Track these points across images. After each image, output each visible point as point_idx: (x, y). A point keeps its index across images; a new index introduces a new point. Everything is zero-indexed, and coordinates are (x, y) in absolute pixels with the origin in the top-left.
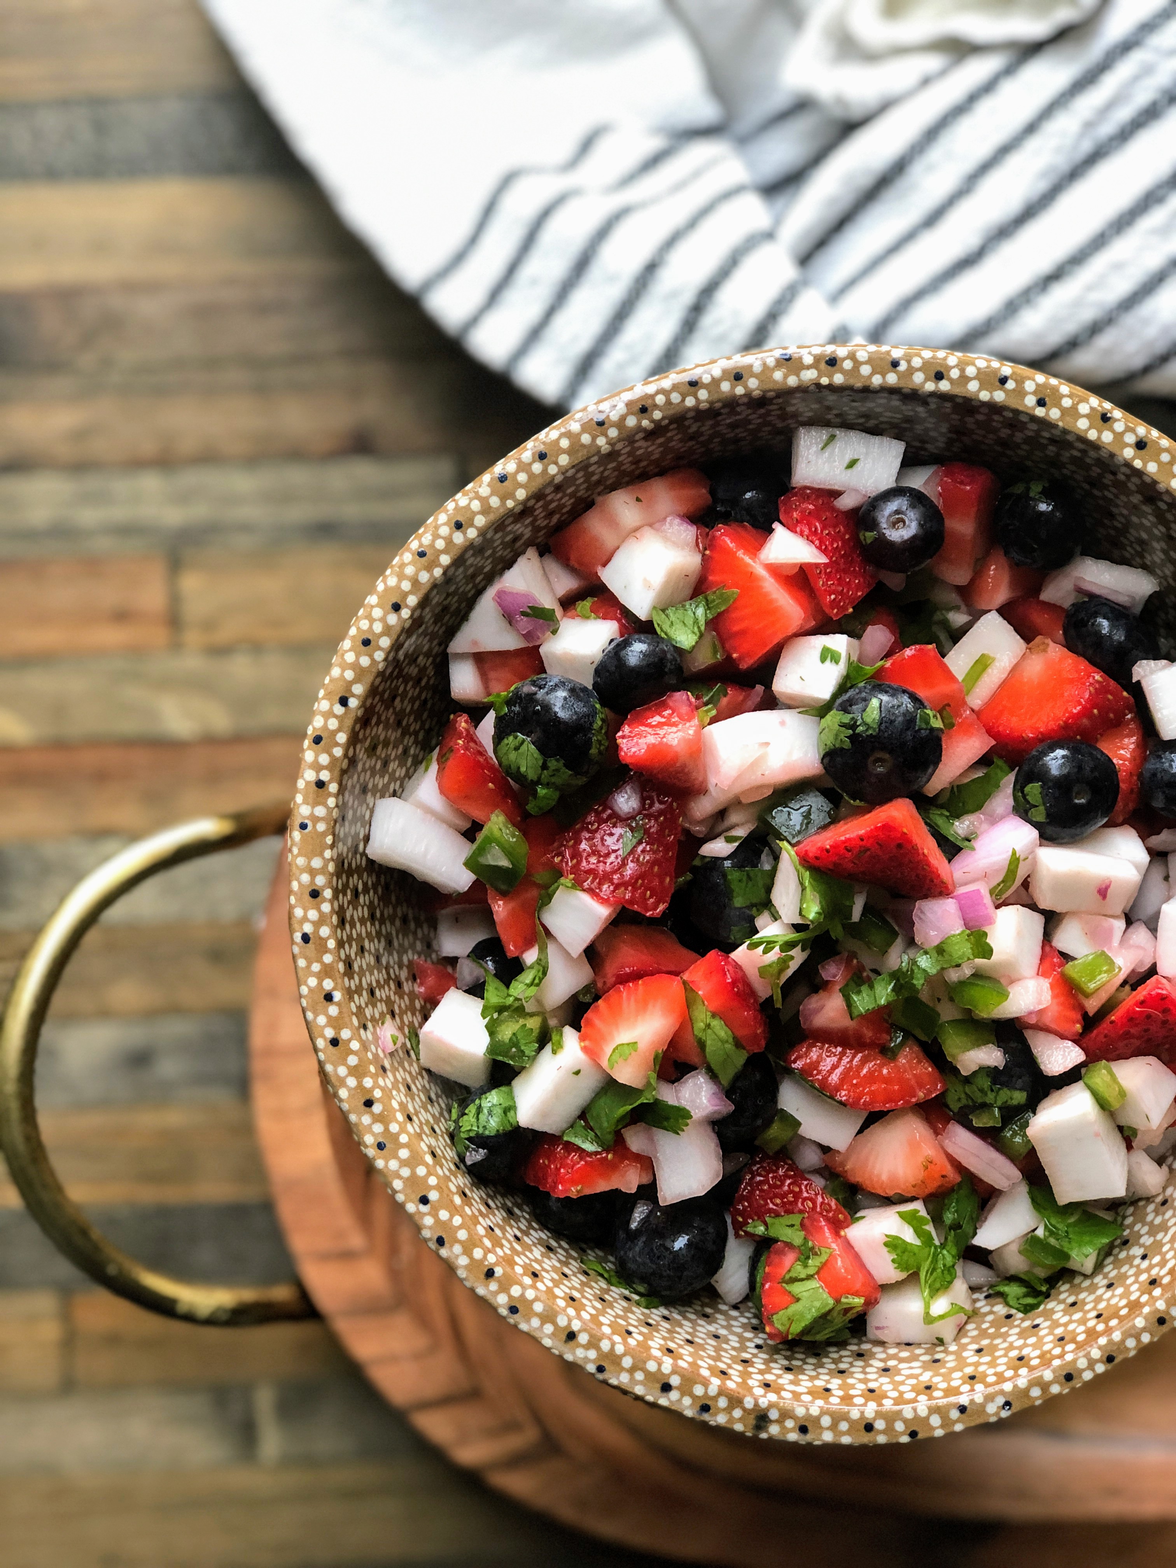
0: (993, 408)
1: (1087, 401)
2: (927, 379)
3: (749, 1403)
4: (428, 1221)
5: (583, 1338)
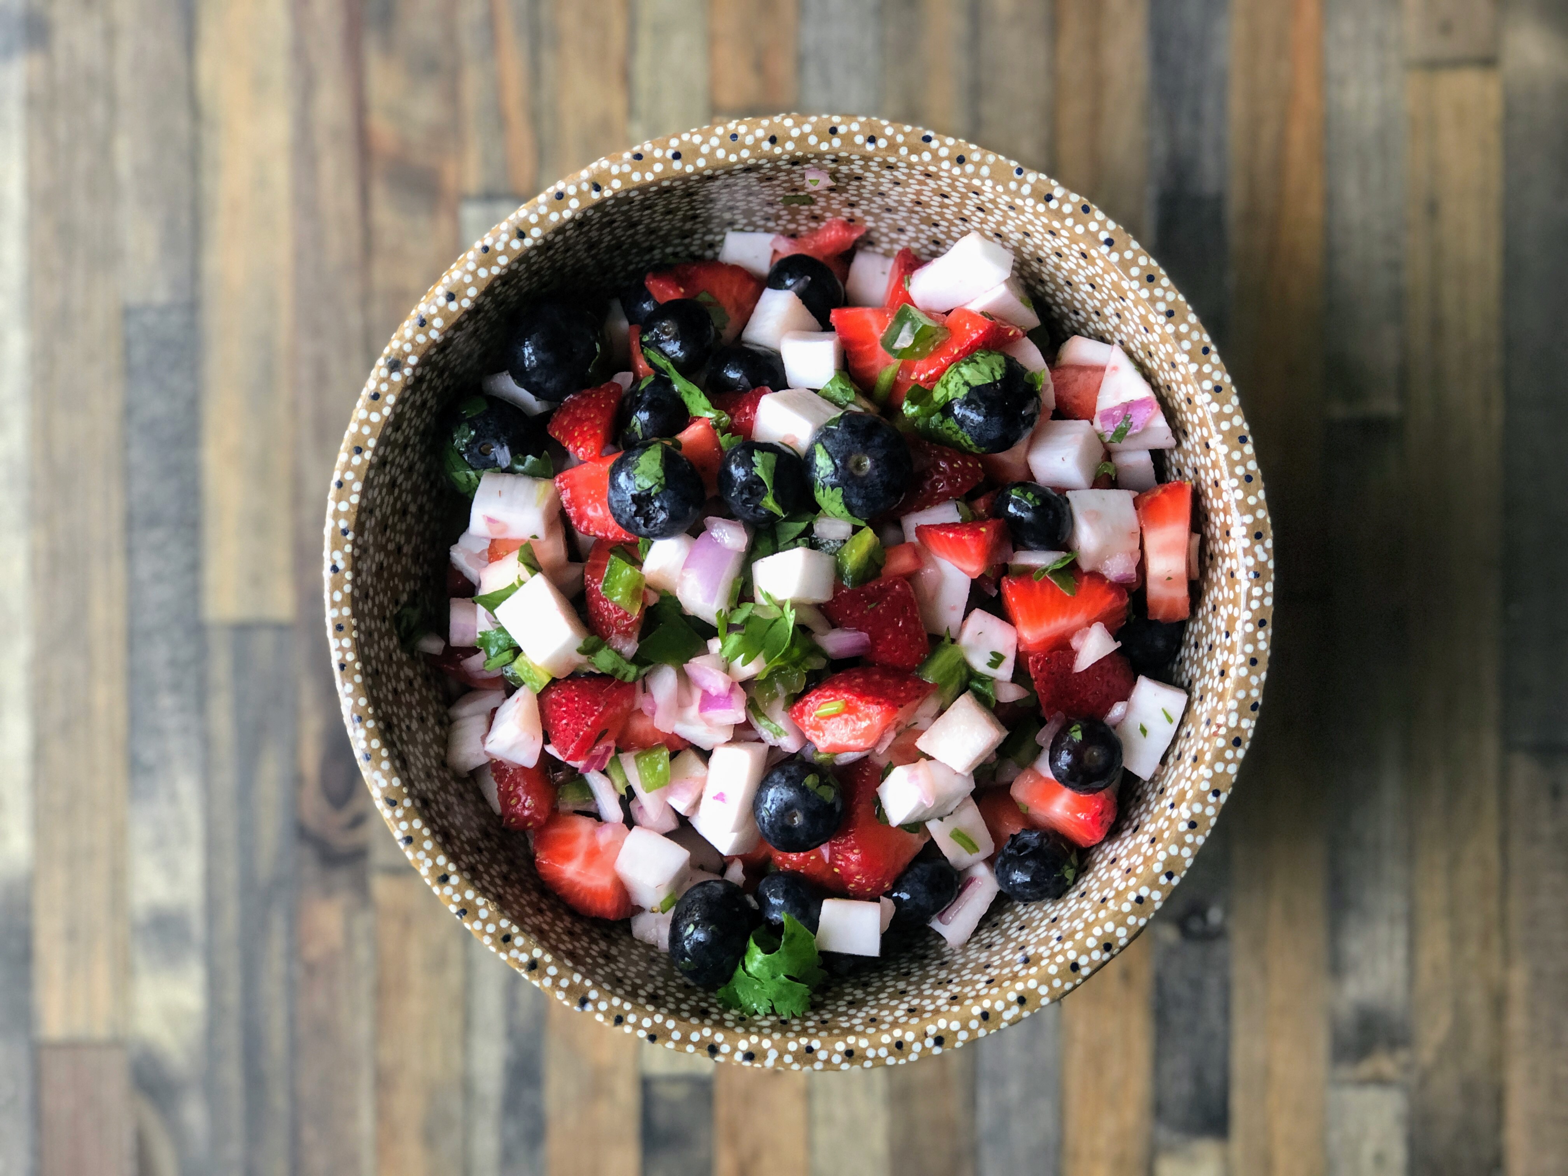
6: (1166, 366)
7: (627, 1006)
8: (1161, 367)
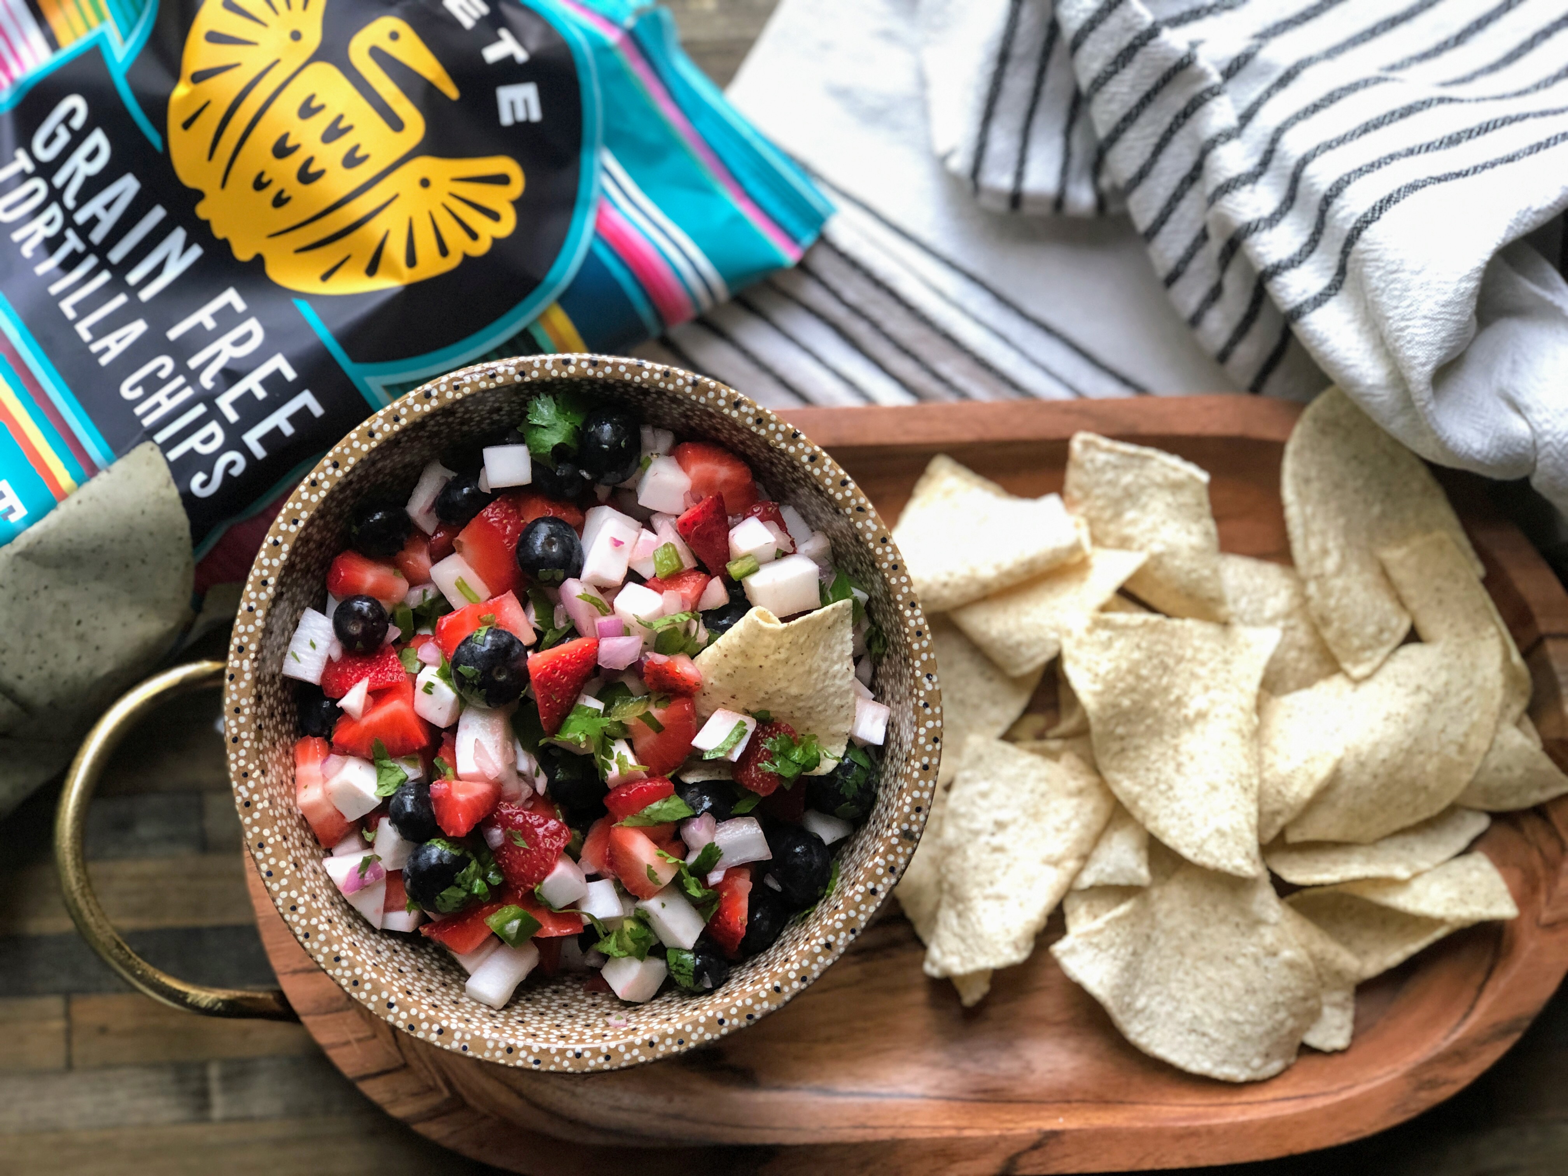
0: (293, 552)
1: (300, 493)
2: (265, 591)
3: (895, 841)
4: (735, 1021)
5: (831, 938)
6: (336, 919)
7: (662, 385)
8: (341, 918)
